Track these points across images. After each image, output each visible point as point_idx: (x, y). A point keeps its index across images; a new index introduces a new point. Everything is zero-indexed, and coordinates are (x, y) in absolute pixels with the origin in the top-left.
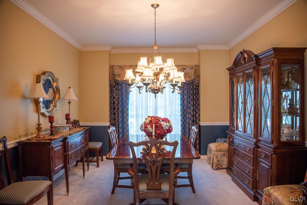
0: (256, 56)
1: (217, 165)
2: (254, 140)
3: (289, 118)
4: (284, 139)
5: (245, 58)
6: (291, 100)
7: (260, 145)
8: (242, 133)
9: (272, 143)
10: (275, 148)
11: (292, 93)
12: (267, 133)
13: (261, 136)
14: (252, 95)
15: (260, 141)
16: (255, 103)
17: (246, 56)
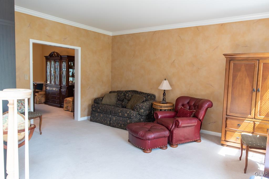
0: (60, 56)
1: (39, 102)
2: (60, 86)
3: (72, 78)
4: (70, 85)
5: (55, 55)
6: (73, 72)
7: (62, 88)
8: (50, 84)
9: (66, 86)
10: (67, 88)
11: (73, 70)
12: (64, 83)
13: (62, 85)
14: (59, 69)
15: (62, 86)
16: (60, 73)
17: (56, 54)
